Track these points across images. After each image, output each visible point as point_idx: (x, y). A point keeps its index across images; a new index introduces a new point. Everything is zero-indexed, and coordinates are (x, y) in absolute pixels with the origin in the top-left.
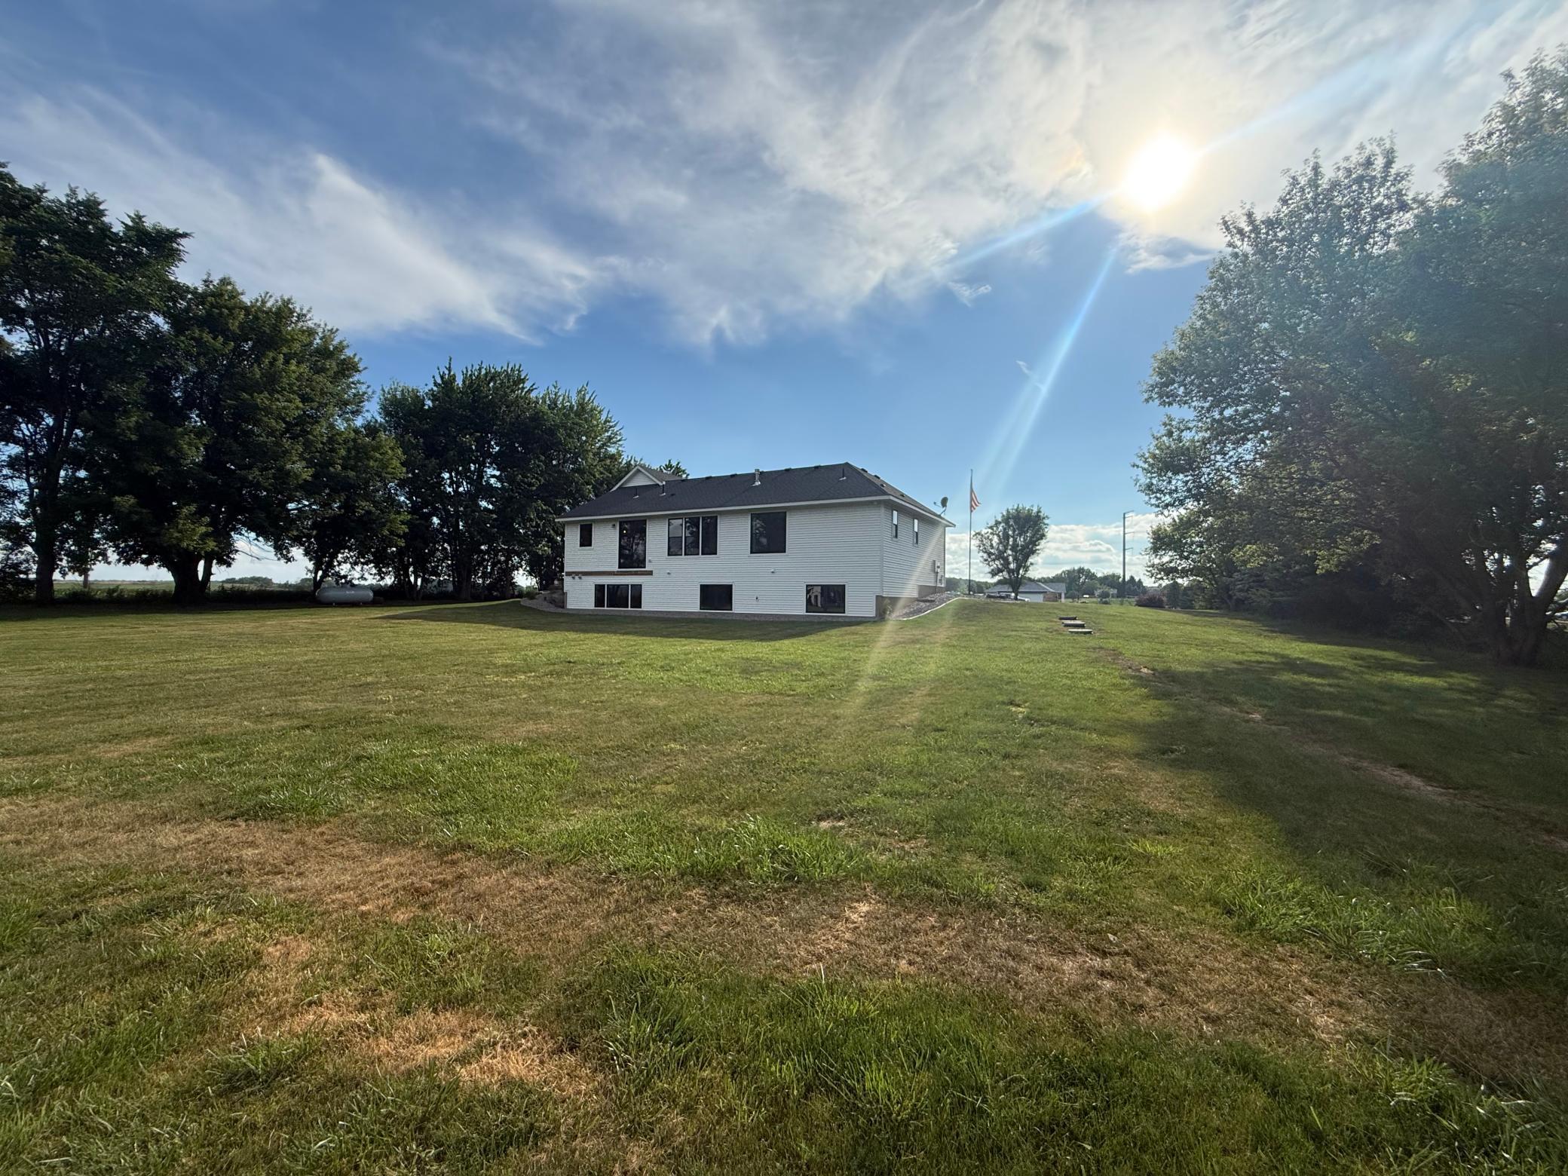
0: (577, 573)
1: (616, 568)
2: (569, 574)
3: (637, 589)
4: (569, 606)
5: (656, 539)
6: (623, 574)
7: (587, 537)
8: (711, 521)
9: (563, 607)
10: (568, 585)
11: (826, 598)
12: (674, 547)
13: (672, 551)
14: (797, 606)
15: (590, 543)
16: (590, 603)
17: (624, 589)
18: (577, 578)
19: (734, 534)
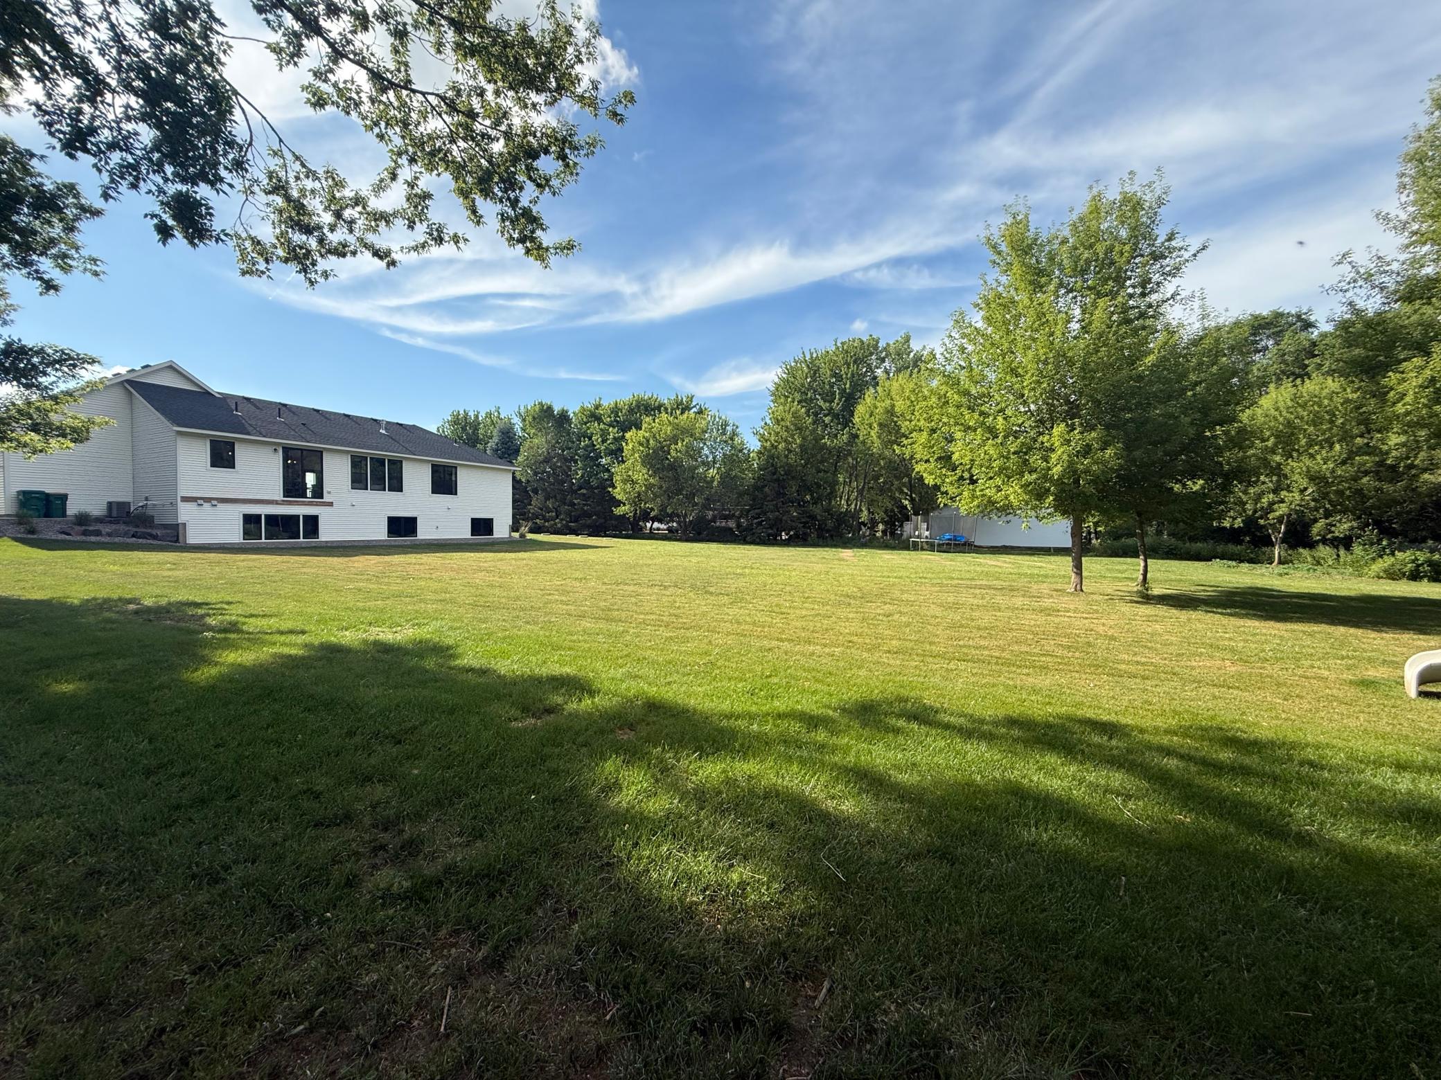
0: (208, 500)
1: (280, 497)
2: (186, 499)
3: (312, 521)
4: (192, 539)
5: (337, 471)
6: (290, 503)
7: (222, 457)
8: (397, 465)
9: (177, 541)
10: (186, 513)
11: (482, 526)
12: (358, 481)
13: (356, 485)
14: (465, 533)
15: (230, 463)
16: (235, 535)
17: (292, 520)
18: (207, 505)
19: (417, 477)
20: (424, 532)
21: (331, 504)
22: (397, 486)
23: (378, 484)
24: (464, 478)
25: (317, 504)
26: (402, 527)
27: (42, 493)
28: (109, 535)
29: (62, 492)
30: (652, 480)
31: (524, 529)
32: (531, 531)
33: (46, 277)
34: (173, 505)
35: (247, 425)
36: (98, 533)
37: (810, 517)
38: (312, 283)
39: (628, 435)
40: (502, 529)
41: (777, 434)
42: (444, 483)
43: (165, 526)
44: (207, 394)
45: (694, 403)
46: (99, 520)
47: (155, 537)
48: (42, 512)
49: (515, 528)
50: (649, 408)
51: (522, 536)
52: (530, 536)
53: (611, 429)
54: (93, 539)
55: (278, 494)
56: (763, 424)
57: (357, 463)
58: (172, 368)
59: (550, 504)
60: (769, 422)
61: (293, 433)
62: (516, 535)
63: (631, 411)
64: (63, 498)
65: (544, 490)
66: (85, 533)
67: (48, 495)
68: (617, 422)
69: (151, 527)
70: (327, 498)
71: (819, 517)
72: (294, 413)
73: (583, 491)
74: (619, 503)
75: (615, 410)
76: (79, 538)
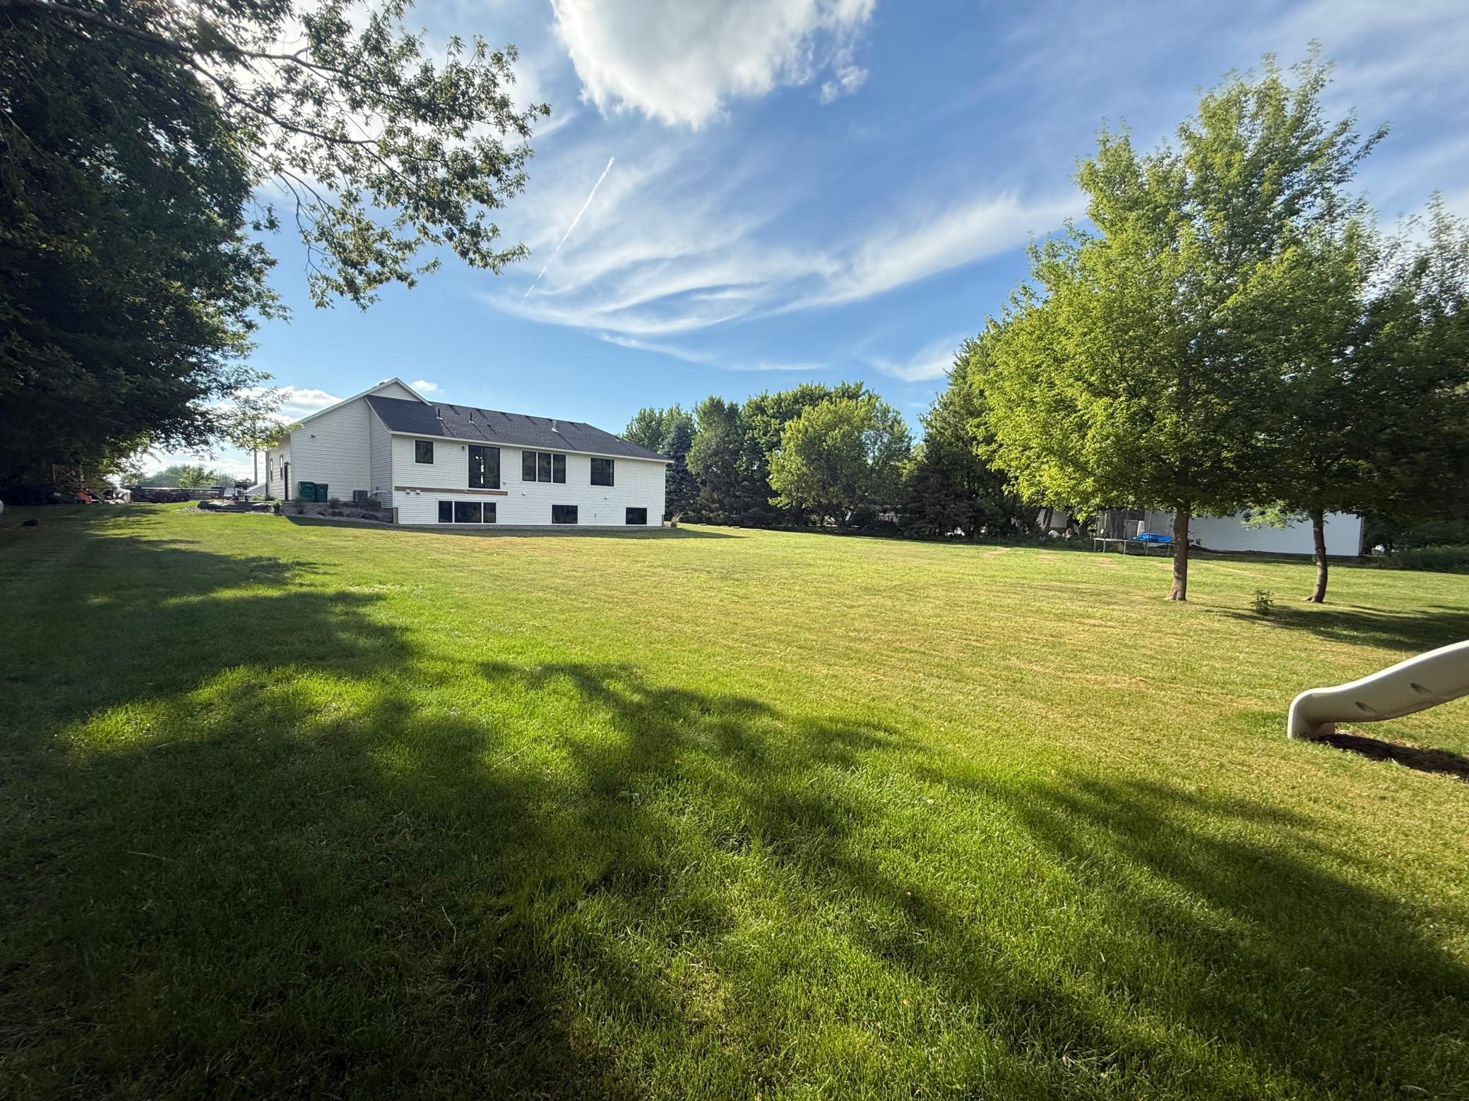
0: (413, 489)
1: (466, 487)
2: (398, 489)
3: (491, 508)
4: (401, 522)
5: (511, 466)
6: (474, 492)
7: (425, 454)
8: (561, 459)
9: (392, 522)
10: (398, 500)
11: (637, 516)
12: (528, 474)
13: (527, 477)
14: (620, 520)
15: (429, 460)
16: (433, 518)
17: (476, 506)
18: (412, 494)
19: (578, 469)
20: (583, 520)
21: (505, 494)
22: (560, 478)
23: (545, 477)
24: (620, 471)
25: (495, 493)
26: (565, 514)
27: (312, 483)
28: (348, 516)
29: (325, 483)
30: (804, 469)
31: (675, 519)
32: (682, 521)
33: (247, 319)
34: (390, 493)
35: (444, 428)
36: (341, 514)
37: (977, 511)
38: (364, 308)
39: (787, 424)
40: (655, 518)
41: (944, 420)
42: (602, 475)
43: (387, 510)
44: (422, 403)
45: (863, 390)
46: (346, 504)
47: (376, 518)
48: (314, 498)
49: (668, 516)
50: (811, 397)
51: (674, 525)
52: (680, 525)
53: (773, 420)
54: (336, 518)
55: (465, 485)
56: (931, 409)
57: (528, 457)
58: (397, 384)
59: (715, 496)
60: (938, 407)
61: (478, 433)
62: (668, 524)
63: (796, 401)
64: (325, 487)
65: (712, 482)
66: (334, 514)
67: (316, 485)
68: (780, 413)
69: (377, 510)
70: (503, 488)
71: (987, 512)
72: (482, 415)
73: (745, 483)
74: (776, 494)
75: (779, 401)
76: (331, 518)
